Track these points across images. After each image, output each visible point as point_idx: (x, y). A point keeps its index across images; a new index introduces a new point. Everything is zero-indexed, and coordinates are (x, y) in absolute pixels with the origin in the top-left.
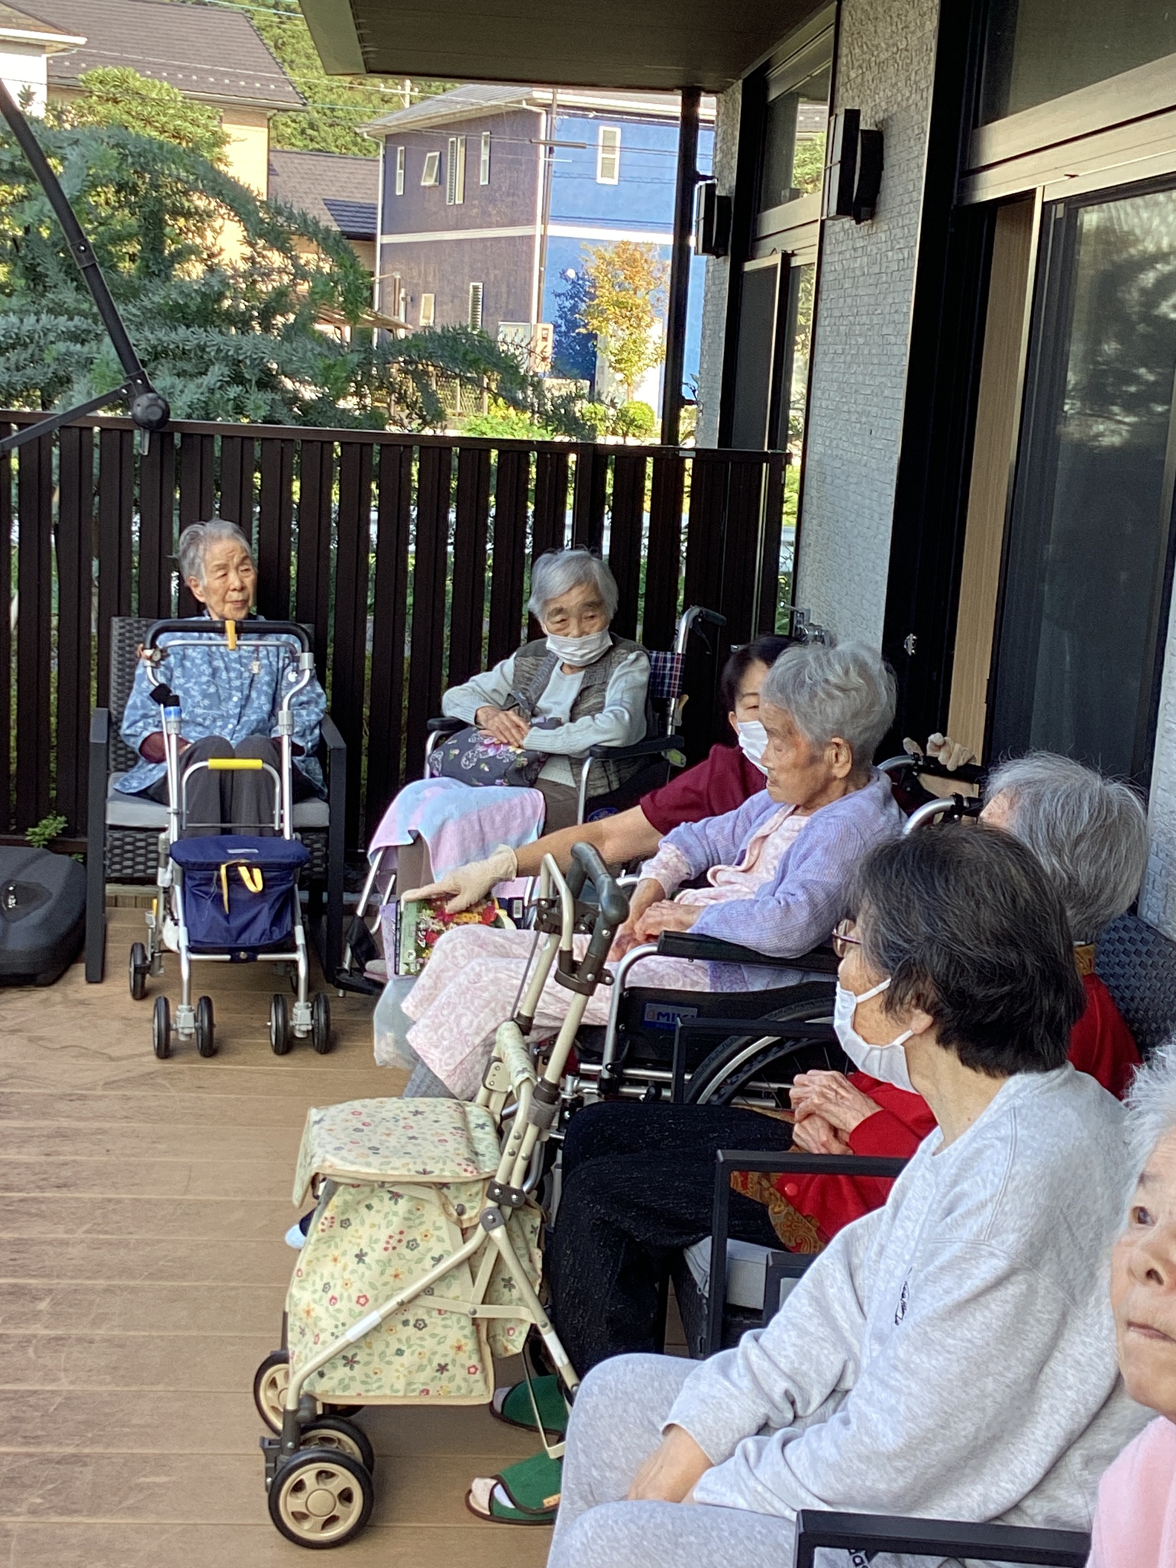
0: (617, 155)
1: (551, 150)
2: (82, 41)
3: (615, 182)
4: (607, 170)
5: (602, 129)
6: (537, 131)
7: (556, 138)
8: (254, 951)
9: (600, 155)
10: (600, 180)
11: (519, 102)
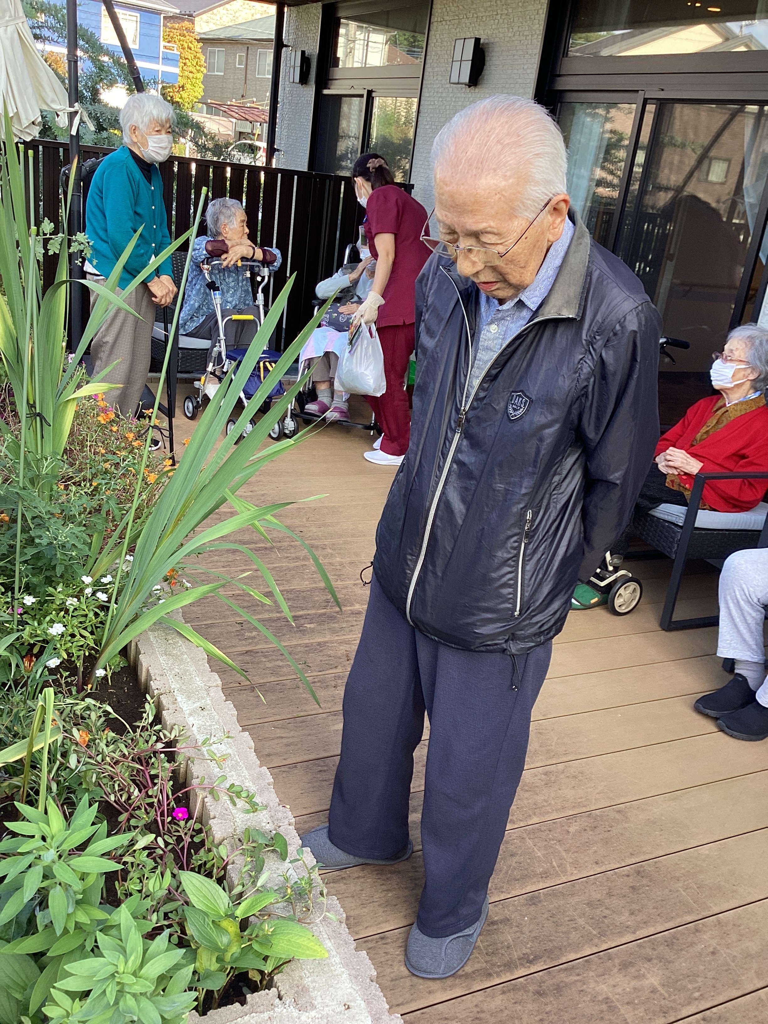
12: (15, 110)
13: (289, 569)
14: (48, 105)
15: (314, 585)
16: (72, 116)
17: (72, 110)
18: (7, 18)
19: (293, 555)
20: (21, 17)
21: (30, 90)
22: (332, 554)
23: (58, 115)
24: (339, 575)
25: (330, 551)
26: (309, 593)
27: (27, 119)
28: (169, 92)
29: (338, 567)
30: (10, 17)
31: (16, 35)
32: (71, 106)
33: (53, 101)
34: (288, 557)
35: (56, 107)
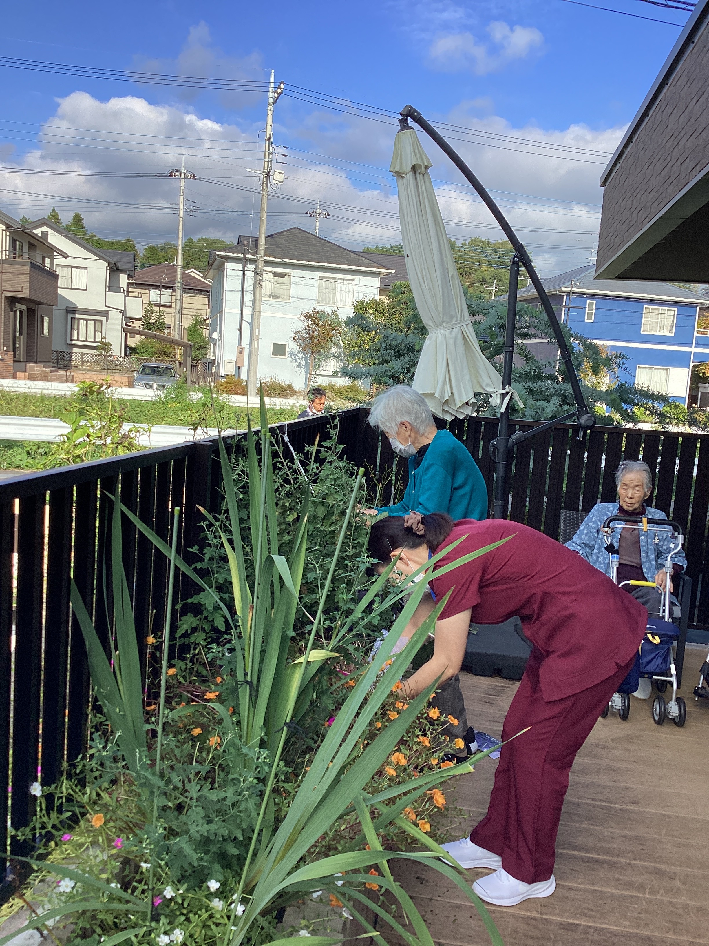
0: (594, 311)
1: (568, 310)
2: (393, 271)
3: (592, 321)
4: (589, 317)
5: (588, 301)
6: (562, 303)
7: (571, 305)
8: (651, 674)
9: (587, 311)
10: (586, 320)
11: (556, 291)
12: (450, 394)
13: (613, 897)
14: (484, 389)
15: (635, 931)
16: (503, 396)
17: (504, 391)
18: (454, 322)
19: (626, 879)
20: (466, 321)
21: (467, 378)
22: (679, 889)
23: (491, 397)
24: (675, 924)
25: (678, 883)
26: (622, 939)
27: (460, 401)
28: (702, 369)
29: (680, 911)
30: (457, 320)
31: (460, 336)
32: (504, 388)
33: (488, 385)
34: (619, 880)
35: (489, 390)
